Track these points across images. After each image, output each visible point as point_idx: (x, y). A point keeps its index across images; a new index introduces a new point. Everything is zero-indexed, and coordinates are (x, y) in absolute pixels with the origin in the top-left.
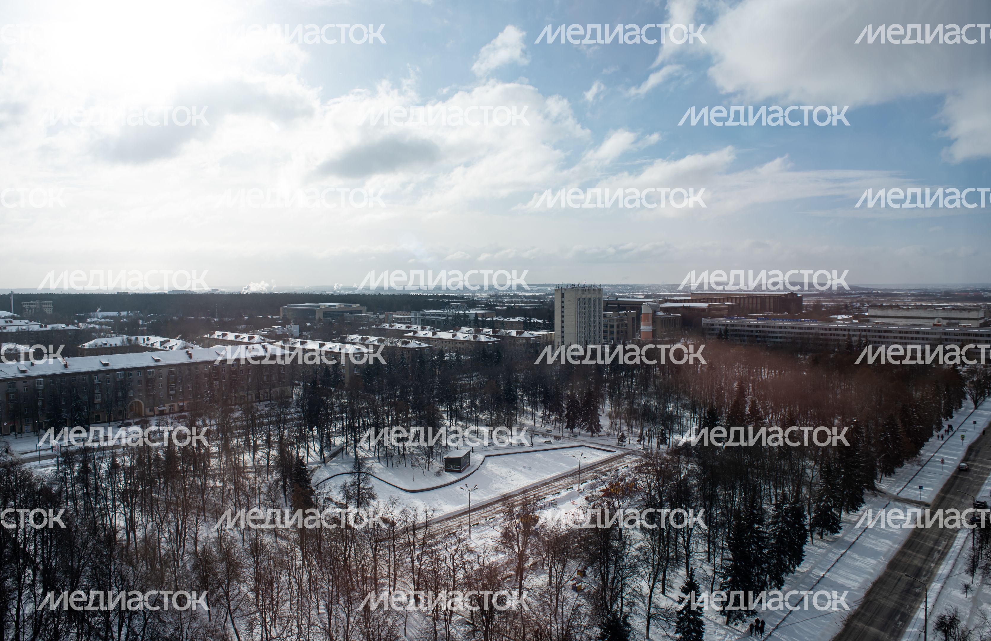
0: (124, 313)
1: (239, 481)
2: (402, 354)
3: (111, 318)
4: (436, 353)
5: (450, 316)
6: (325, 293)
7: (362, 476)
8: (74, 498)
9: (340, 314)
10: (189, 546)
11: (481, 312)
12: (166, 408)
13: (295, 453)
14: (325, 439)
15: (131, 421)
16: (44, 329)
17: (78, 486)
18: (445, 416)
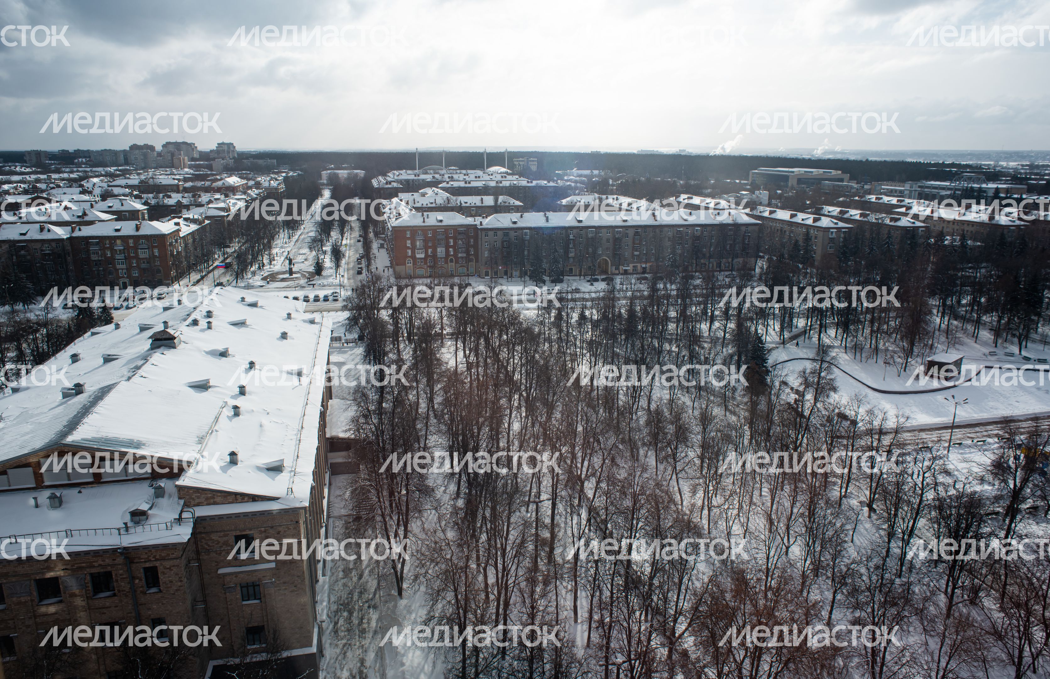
0: (596, 172)
1: (694, 349)
2: (889, 233)
3: (585, 176)
4: (934, 234)
5: (959, 190)
6: (800, 157)
7: (825, 365)
8: (549, 340)
9: (818, 181)
10: (643, 403)
11: (1004, 186)
12: (630, 268)
13: (753, 329)
14: (787, 319)
15: (599, 277)
16: (530, 185)
17: (554, 331)
18: (935, 311)
